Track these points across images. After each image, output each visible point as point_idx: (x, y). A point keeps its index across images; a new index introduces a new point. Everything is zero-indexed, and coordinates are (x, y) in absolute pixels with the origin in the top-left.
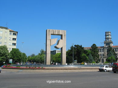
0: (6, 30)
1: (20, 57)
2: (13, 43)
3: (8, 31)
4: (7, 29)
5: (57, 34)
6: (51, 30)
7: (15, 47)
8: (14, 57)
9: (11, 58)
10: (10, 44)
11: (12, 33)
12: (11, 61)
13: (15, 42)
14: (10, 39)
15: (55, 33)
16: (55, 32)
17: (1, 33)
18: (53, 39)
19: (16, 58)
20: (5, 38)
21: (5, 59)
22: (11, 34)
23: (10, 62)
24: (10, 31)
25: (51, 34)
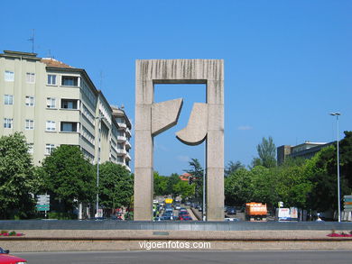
0: (31, 66)
1: (80, 182)
2: (62, 123)
3: (39, 68)
4: (32, 58)
5: (179, 77)
6: (152, 62)
7: (72, 139)
8: (58, 185)
9: (42, 191)
10: (51, 125)
11: (59, 77)
12: (43, 201)
13: (72, 116)
14: (49, 102)
15: (170, 78)
16: (169, 72)
17: (9, 78)
18: (163, 104)
19: (63, 191)
20: (28, 101)
21: (12, 195)
22: (51, 80)
23: (39, 209)
24: (48, 69)
25: (155, 82)
